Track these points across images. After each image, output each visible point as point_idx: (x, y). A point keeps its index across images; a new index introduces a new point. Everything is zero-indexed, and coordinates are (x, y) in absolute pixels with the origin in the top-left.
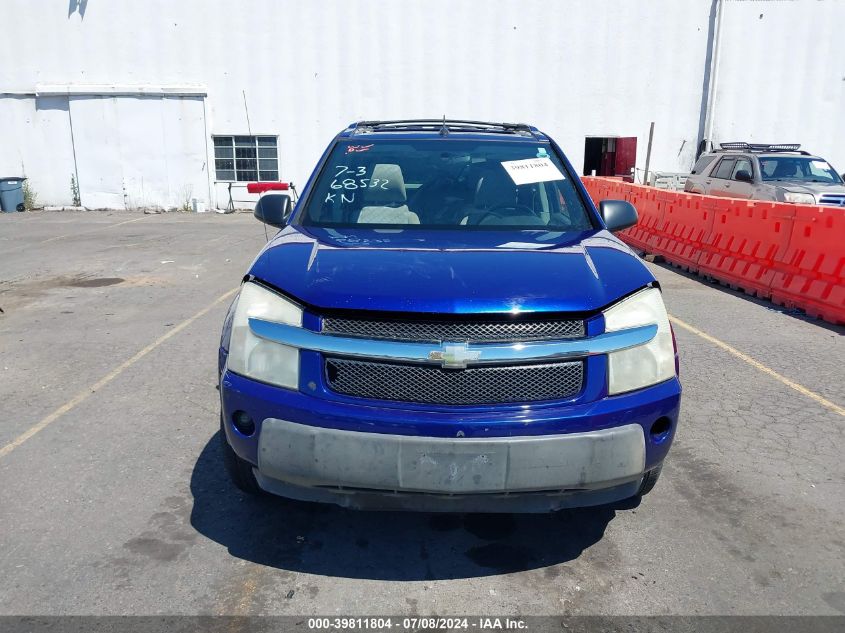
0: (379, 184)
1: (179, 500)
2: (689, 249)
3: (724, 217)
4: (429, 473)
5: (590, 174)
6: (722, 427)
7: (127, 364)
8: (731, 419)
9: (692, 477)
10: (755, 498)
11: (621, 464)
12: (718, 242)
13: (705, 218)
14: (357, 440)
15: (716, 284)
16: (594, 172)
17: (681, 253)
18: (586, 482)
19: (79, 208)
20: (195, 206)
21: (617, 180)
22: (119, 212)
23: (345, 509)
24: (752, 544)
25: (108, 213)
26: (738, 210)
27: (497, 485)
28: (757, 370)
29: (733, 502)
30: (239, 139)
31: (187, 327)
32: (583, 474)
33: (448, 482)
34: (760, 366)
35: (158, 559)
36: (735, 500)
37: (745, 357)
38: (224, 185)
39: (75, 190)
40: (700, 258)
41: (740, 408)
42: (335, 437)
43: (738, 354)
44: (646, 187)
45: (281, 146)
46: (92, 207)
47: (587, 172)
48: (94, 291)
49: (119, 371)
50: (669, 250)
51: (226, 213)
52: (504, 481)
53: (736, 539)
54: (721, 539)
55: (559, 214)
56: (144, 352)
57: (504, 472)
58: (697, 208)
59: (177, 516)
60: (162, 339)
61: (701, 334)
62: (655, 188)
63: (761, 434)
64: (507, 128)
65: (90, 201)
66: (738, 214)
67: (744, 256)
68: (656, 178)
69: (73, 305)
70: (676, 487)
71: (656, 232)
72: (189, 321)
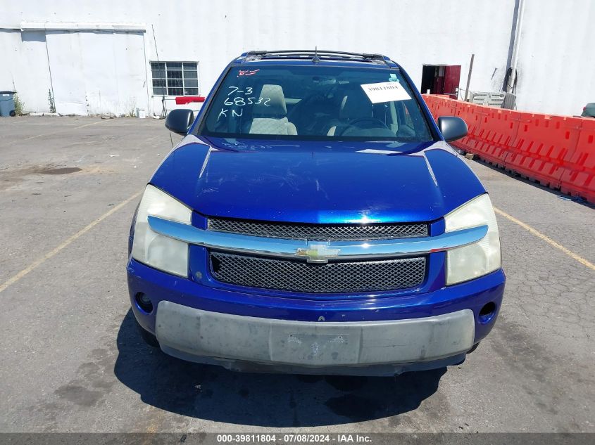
0: (263, 101)
1: (103, 352)
2: (498, 150)
3: (526, 126)
4: (295, 350)
5: (426, 92)
6: (528, 294)
7: (76, 236)
8: (534, 288)
9: (505, 338)
10: (555, 357)
11: (454, 342)
12: (521, 146)
13: (511, 127)
14: (235, 322)
15: (518, 176)
16: (429, 91)
17: (493, 153)
18: (425, 357)
19: (54, 114)
20: (138, 114)
21: (445, 97)
22: (83, 117)
23: (229, 370)
24: (554, 398)
25: (75, 118)
26: (537, 121)
27: (351, 360)
28: (552, 248)
29: (538, 360)
30: (170, 64)
31: (124, 207)
32: (423, 351)
33: (311, 357)
34: (555, 244)
35: (81, 404)
36: (539, 358)
37: (542, 236)
38: (159, 98)
39: (51, 101)
40: (506, 158)
41: (541, 278)
42: (216, 320)
43: (538, 234)
44: (467, 103)
45: (199, 70)
46: (64, 114)
47: (424, 91)
48: (58, 177)
49: (69, 242)
50: (484, 150)
51: (160, 119)
52: (357, 356)
53: (542, 394)
54: (530, 393)
55: (405, 126)
56: (90, 226)
57: (358, 350)
58: (506, 119)
59: (100, 366)
60: (103, 217)
61: (509, 217)
62: (473, 104)
63: (558, 301)
64: (366, 58)
65: (62, 109)
66: (537, 125)
67: (540, 156)
68: (474, 96)
69: (41, 188)
70: (492, 347)
71: (473, 137)
72: (126, 202)
